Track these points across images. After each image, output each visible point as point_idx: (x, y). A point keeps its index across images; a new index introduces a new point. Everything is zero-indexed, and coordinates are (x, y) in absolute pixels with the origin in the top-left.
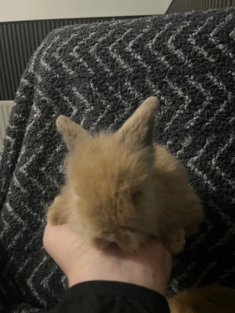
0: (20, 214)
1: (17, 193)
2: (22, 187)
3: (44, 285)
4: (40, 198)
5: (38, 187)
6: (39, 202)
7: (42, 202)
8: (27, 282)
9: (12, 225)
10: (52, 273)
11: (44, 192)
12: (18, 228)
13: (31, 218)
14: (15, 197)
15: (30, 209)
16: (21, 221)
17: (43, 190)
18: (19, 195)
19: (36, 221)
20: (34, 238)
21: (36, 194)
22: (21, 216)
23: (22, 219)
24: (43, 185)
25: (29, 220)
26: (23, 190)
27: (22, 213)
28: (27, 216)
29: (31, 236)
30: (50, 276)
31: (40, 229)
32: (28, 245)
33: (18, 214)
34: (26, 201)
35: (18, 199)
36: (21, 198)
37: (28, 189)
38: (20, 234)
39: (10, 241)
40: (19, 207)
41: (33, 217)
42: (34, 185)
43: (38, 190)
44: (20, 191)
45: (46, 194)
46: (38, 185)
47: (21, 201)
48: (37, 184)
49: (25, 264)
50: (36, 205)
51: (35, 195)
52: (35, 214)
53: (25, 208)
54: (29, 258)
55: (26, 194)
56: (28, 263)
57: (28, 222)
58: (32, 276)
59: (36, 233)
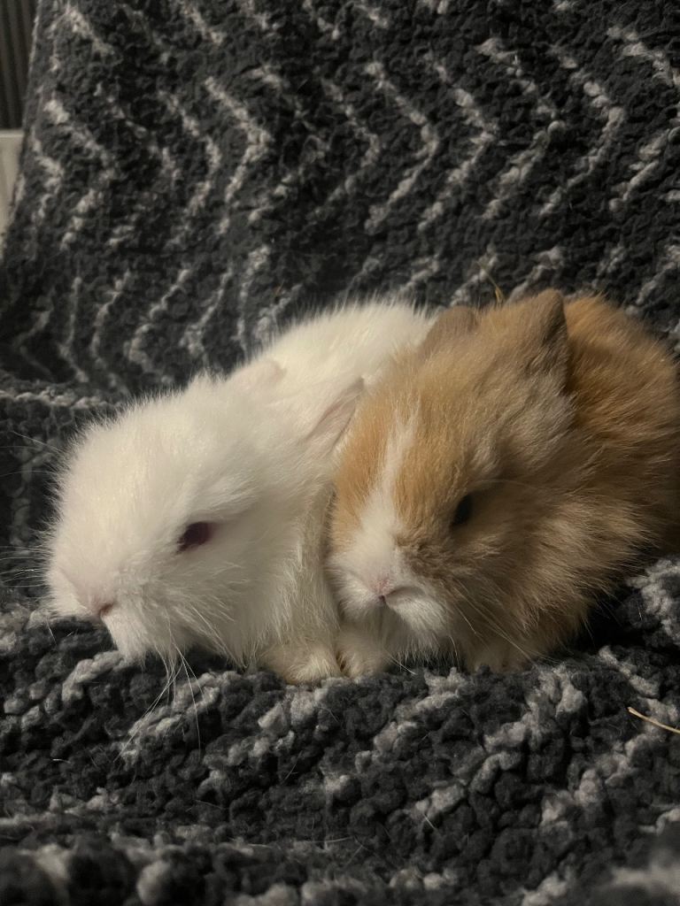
0: (91, 124)
1: (80, 58)
2: (97, 36)
3: (191, 347)
4: (154, 75)
5: (148, 38)
6: (152, 89)
7: (161, 88)
8: (125, 353)
9: (69, 164)
10: (211, 310)
11: (165, 57)
12: (87, 173)
13: (130, 141)
14: (76, 72)
15: (125, 111)
16: (98, 148)
17: (163, 51)
18: (87, 60)
19: (145, 153)
20: (141, 212)
21: (142, 62)
22: (97, 131)
23: (99, 141)
24: (161, 31)
25: (124, 148)
26: (100, 47)
27: (98, 122)
28: (116, 134)
29: (132, 202)
30: (205, 318)
31: (159, 182)
32: (122, 234)
33: (85, 125)
34: (112, 81)
35: (85, 76)
36: (96, 69)
37: (116, 44)
38: (96, 195)
39: (65, 220)
40: (90, 101)
41: (135, 138)
42: (135, 28)
43: (149, 47)
44: (90, 49)
45: (172, 61)
46: (147, 32)
47: (95, 81)
48: (145, 28)
49: (115, 294)
50: (145, 96)
51: (138, 65)
52: (143, 129)
53: (108, 106)
54: (127, 274)
55: (109, 57)
56: (125, 290)
57: (119, 152)
58: (144, 328)
59: (146, 194)
